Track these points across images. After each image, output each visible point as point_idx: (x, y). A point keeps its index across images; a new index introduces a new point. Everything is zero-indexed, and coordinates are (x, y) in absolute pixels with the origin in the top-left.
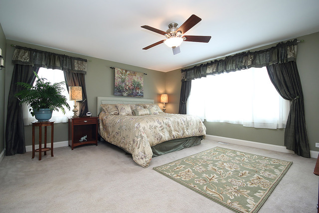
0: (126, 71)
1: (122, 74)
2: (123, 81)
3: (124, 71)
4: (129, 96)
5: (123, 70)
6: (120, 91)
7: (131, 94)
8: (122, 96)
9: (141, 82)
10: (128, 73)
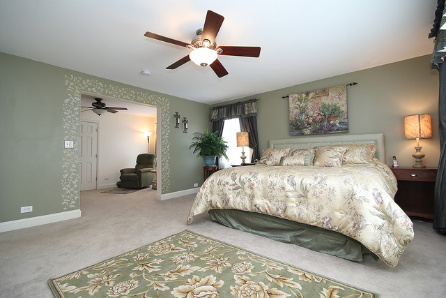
0: (307, 94)
1: (300, 100)
2: (303, 111)
3: (304, 95)
4: (315, 133)
5: (301, 94)
6: (298, 128)
7: (319, 129)
8: (302, 134)
9: (341, 103)
10: (311, 95)
